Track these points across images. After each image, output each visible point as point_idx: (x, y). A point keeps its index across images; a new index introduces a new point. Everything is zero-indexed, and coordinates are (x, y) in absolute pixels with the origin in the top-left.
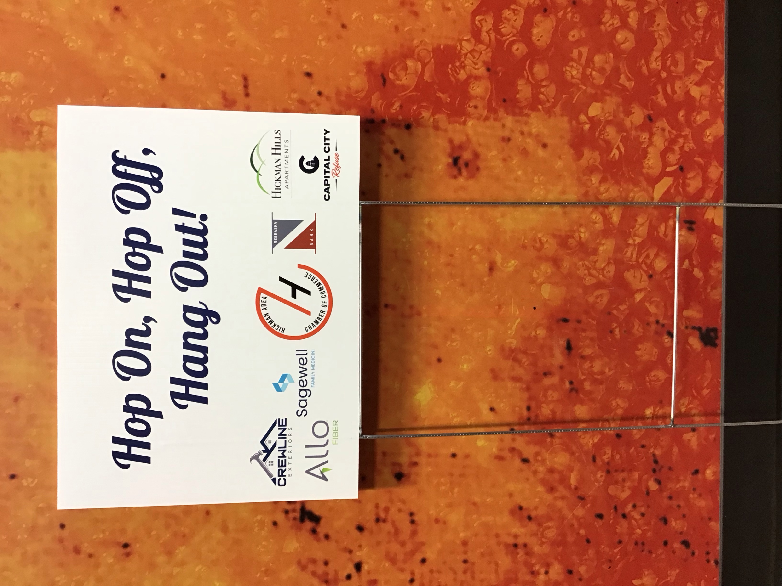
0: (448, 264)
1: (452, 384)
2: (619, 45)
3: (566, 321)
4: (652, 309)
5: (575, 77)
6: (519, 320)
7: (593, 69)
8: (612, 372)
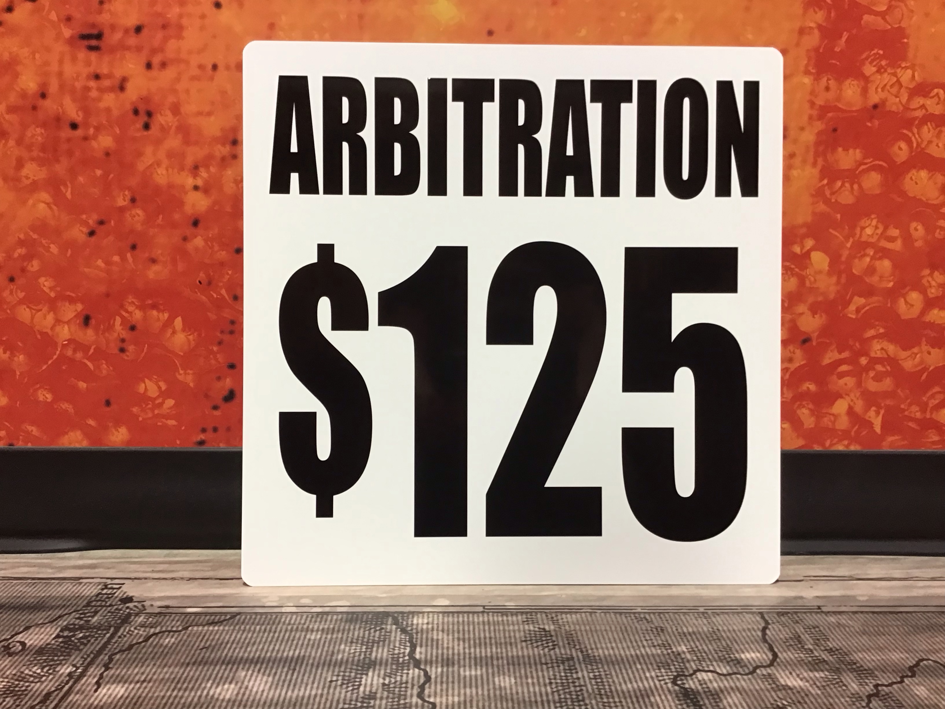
2: (904, 296)
5: (863, 234)
7: (872, 258)
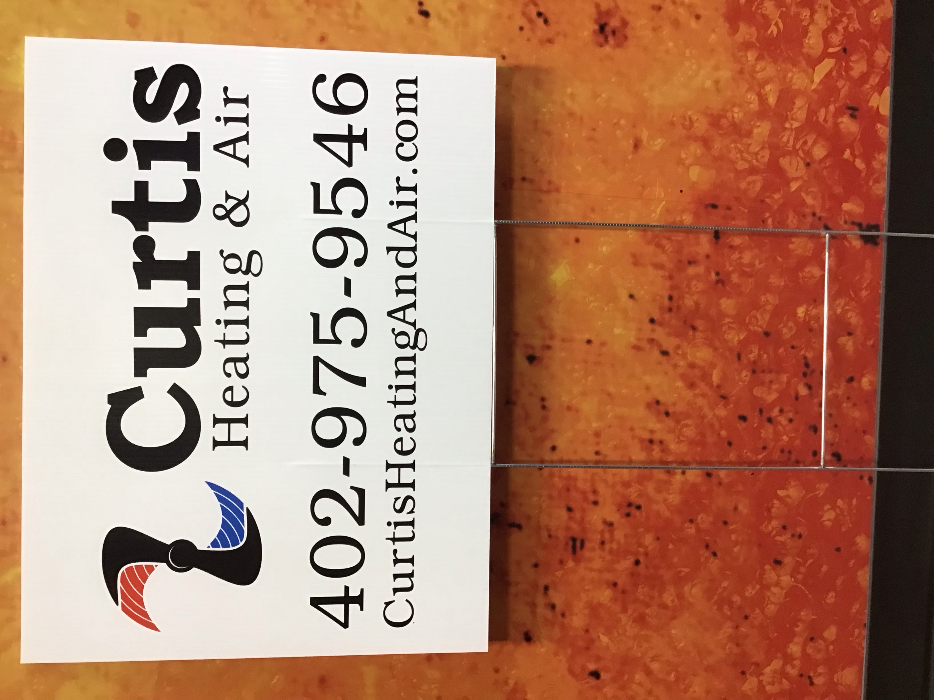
0: (591, 139)
1: (590, 266)
3: (714, 206)
4: (809, 200)
6: (664, 203)
8: (762, 266)
